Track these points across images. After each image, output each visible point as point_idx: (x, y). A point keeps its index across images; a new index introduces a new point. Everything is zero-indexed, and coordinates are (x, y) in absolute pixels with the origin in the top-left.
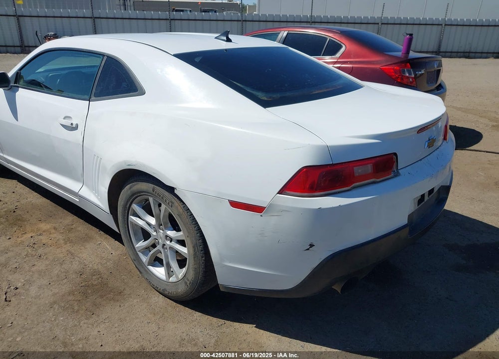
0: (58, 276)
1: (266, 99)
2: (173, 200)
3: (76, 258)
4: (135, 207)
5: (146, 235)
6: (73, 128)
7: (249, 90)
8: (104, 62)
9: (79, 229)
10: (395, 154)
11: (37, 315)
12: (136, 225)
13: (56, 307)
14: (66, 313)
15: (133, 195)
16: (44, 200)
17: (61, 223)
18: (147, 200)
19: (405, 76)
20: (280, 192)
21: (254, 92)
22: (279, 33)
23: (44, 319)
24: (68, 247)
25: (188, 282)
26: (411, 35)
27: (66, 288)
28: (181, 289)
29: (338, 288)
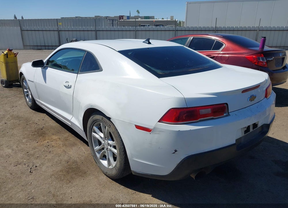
0: (57, 162)
1: (161, 73)
2: (111, 125)
3: (67, 154)
4: (95, 128)
5: (100, 143)
6: (69, 87)
7: (153, 69)
8: (85, 54)
9: (71, 139)
10: (227, 104)
11: (44, 180)
12: (95, 138)
13: (53, 177)
14: (57, 180)
15: (93, 121)
16: (57, 124)
17: (63, 136)
18: (100, 125)
19: (260, 61)
20: (159, 121)
21: (156, 70)
22: (188, 38)
23: (46, 182)
24: (64, 148)
25: (117, 169)
26: (265, 38)
27: (59, 168)
28: (114, 173)
29: (193, 176)
